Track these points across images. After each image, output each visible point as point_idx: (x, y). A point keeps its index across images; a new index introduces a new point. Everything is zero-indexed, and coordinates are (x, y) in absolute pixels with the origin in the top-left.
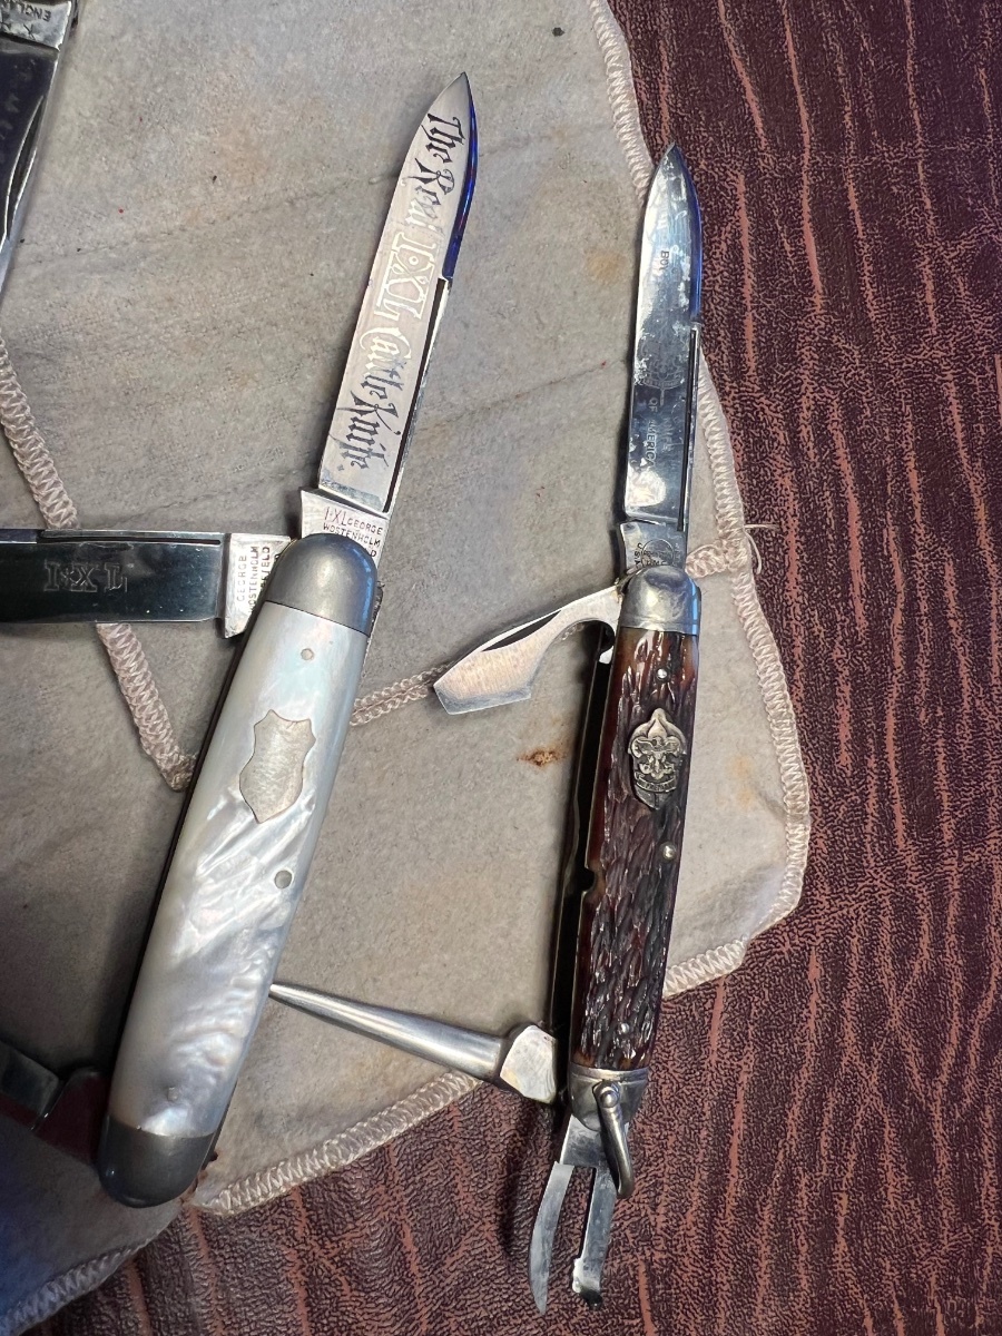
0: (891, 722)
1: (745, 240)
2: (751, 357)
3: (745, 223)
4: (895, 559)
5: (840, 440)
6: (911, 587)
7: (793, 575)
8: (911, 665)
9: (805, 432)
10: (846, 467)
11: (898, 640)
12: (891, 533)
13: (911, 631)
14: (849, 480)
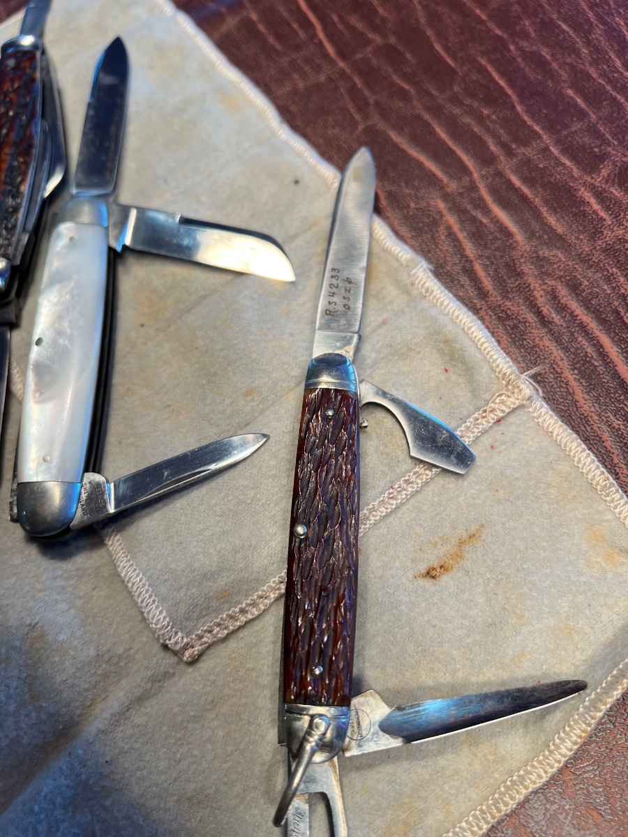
1: (456, 228)
2: (488, 284)
3: (451, 219)
5: (574, 305)
9: (545, 310)
10: (586, 318)
14: (592, 325)
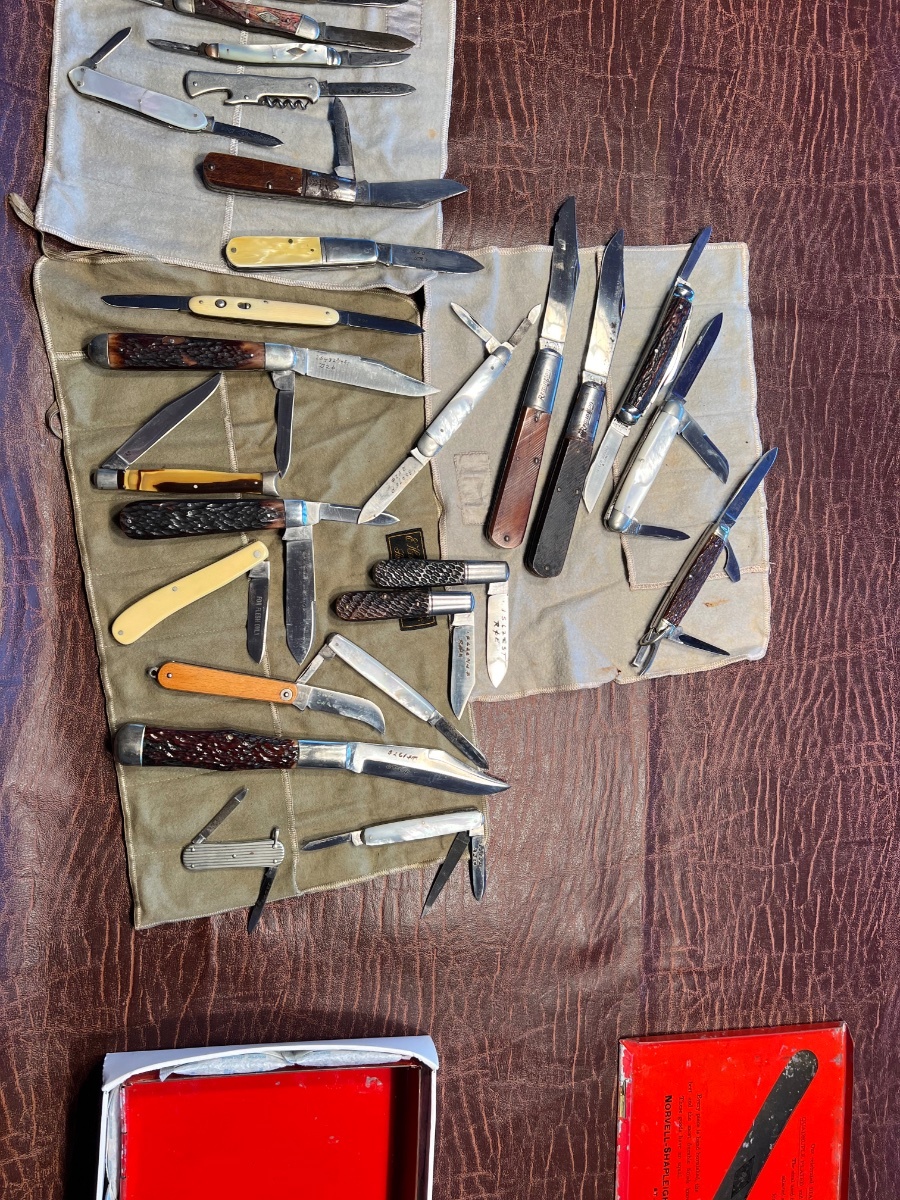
0: (795, 622)
1: (782, 495)
2: (777, 523)
3: (783, 490)
4: (805, 581)
5: (796, 548)
6: (808, 589)
7: (778, 578)
8: (804, 608)
9: (788, 544)
10: (796, 554)
11: (801, 601)
12: (805, 574)
13: (805, 599)
14: (797, 558)
